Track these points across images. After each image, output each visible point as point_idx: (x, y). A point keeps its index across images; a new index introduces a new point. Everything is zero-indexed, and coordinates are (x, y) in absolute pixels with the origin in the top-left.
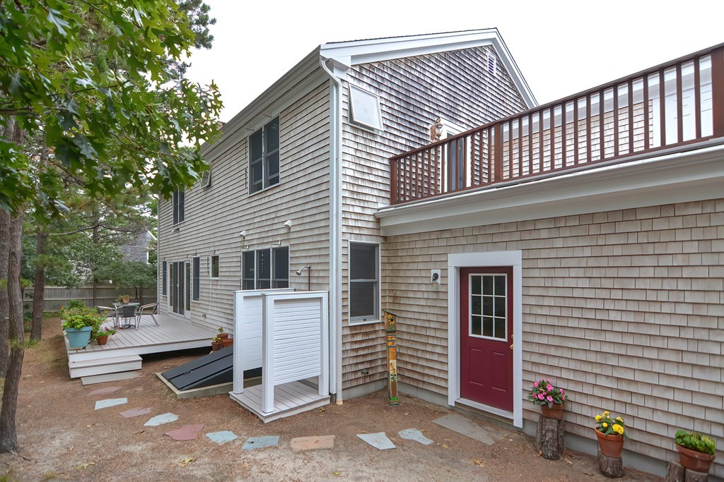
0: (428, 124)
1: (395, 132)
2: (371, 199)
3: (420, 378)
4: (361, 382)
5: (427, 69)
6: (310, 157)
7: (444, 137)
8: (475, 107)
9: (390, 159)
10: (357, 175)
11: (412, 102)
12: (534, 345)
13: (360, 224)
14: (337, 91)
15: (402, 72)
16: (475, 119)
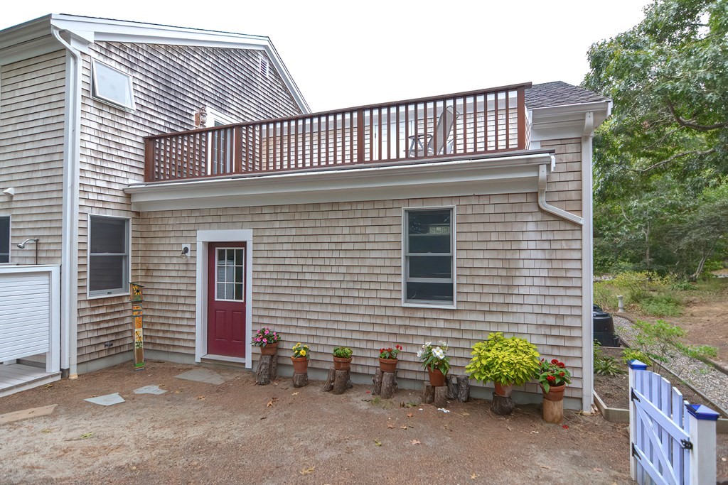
0: (192, 110)
1: (152, 113)
2: (119, 174)
3: (171, 343)
4: (104, 354)
5: (192, 59)
6: (40, 123)
7: (210, 124)
8: (246, 101)
9: (145, 138)
10: (100, 149)
11: (173, 87)
12: (260, 302)
13: (104, 198)
14: (75, 63)
15: (161, 57)
16: (246, 113)
